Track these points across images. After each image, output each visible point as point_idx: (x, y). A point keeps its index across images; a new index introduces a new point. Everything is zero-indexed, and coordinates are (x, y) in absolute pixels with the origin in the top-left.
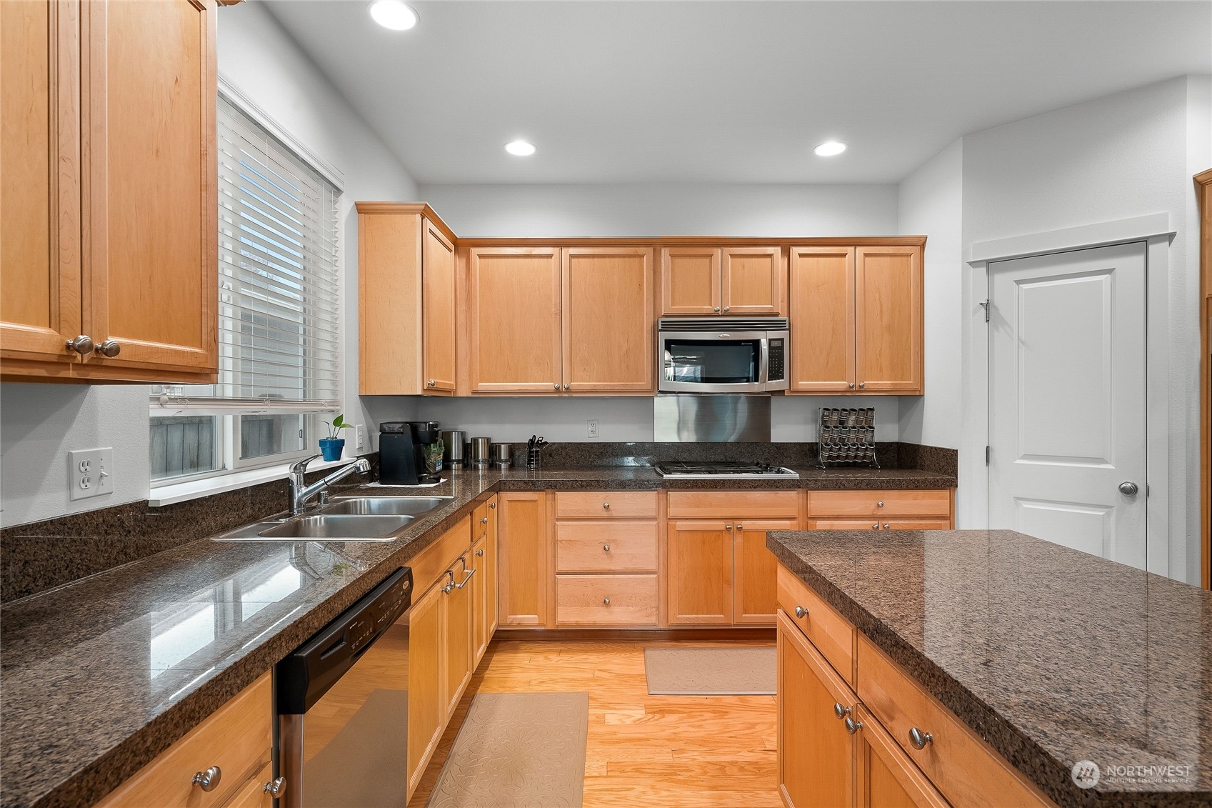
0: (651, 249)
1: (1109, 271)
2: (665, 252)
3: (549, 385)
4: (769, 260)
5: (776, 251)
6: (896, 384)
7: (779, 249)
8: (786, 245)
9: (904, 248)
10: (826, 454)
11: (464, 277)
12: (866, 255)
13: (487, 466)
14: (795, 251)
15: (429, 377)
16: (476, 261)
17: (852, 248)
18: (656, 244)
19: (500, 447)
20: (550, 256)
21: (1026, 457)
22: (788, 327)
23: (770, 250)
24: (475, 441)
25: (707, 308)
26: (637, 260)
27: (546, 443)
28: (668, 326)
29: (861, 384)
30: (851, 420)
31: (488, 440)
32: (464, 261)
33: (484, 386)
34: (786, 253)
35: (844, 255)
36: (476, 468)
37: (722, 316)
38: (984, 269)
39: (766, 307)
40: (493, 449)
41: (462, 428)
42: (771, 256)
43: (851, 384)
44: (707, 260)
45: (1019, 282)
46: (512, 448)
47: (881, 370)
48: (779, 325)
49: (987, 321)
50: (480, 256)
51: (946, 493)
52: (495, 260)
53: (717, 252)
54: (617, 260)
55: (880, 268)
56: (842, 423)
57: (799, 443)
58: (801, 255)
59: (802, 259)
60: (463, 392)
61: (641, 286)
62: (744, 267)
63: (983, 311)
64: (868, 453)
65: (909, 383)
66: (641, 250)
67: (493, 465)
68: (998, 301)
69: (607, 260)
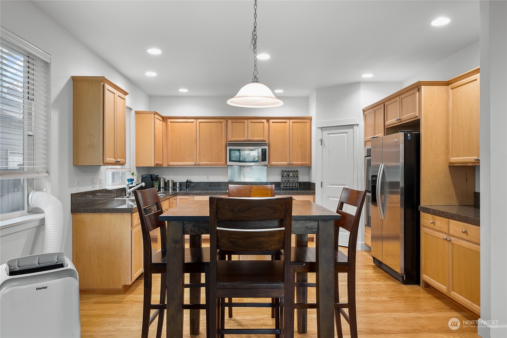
0: (225, 120)
1: (347, 133)
2: (230, 121)
3: (193, 163)
4: (263, 123)
5: (265, 121)
6: (303, 163)
7: (266, 120)
8: (268, 119)
9: (305, 120)
10: (283, 185)
11: (165, 128)
12: (293, 122)
13: (172, 189)
14: (271, 121)
15: (156, 161)
16: (169, 124)
17: (289, 120)
18: (226, 119)
19: (177, 183)
20: (193, 122)
21: (330, 185)
22: (268, 145)
23: (263, 121)
24: (168, 181)
25: (243, 139)
26: (221, 123)
27: (192, 182)
28: (230, 145)
29: (291, 163)
30: (291, 174)
31: (173, 181)
32: (165, 124)
33: (171, 163)
34: (268, 121)
35: (286, 122)
36: (169, 190)
37: (248, 141)
38: (321, 130)
39: (262, 138)
40: (174, 184)
41: (164, 177)
42: (263, 122)
43: (288, 163)
44: (243, 124)
45: (328, 134)
46: (181, 184)
47: (298, 159)
48: (265, 145)
49: (321, 145)
50: (171, 122)
51: (312, 196)
52: (175, 123)
53: (246, 121)
54: (214, 123)
55: (297, 126)
56: (288, 175)
57: (276, 182)
58: (273, 122)
59: (273, 123)
60: (165, 165)
61: (222, 131)
62: (255, 126)
63: (320, 142)
64: (296, 185)
65: (307, 162)
66: (222, 120)
67: (174, 189)
68: (324, 139)
69: (211, 123)
